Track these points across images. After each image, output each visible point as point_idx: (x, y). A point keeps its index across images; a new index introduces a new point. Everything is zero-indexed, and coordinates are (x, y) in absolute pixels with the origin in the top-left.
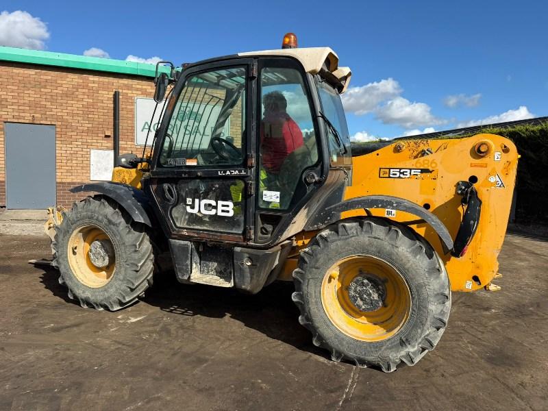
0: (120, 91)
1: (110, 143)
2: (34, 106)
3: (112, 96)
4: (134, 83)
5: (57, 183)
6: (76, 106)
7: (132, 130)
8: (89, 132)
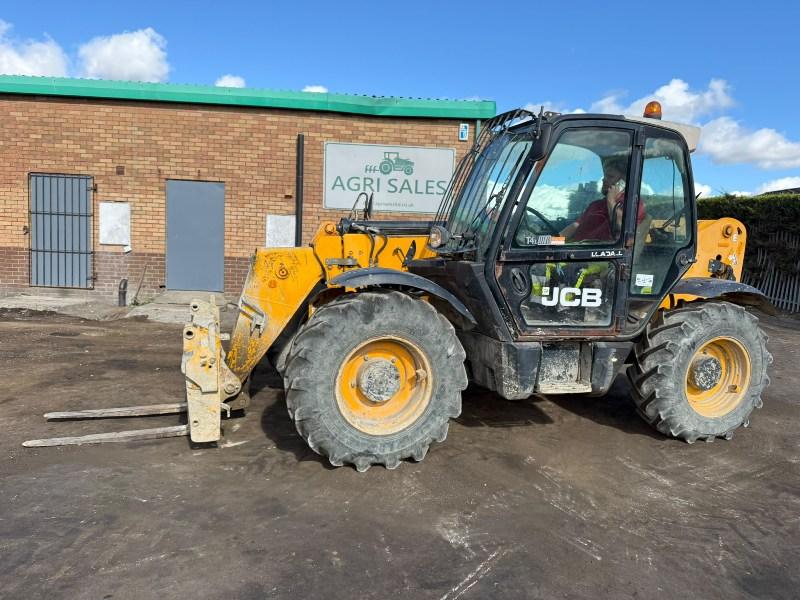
0: (305, 134)
1: (292, 207)
2: (201, 157)
3: (294, 142)
4: (324, 121)
5: (226, 258)
6: (250, 156)
7: (320, 188)
8: (265, 190)
